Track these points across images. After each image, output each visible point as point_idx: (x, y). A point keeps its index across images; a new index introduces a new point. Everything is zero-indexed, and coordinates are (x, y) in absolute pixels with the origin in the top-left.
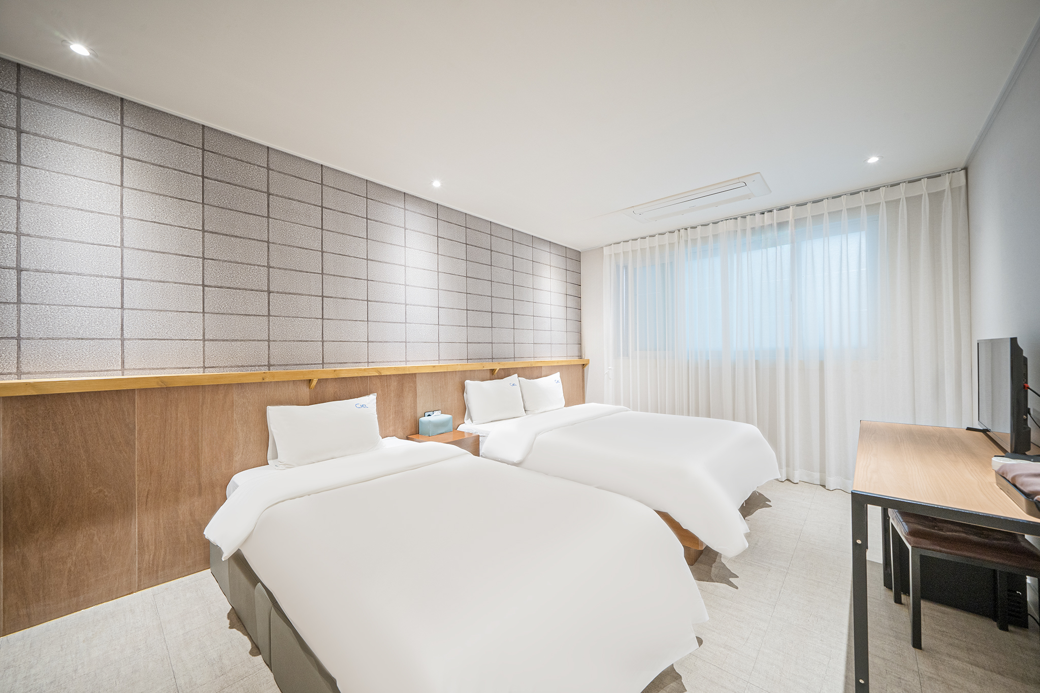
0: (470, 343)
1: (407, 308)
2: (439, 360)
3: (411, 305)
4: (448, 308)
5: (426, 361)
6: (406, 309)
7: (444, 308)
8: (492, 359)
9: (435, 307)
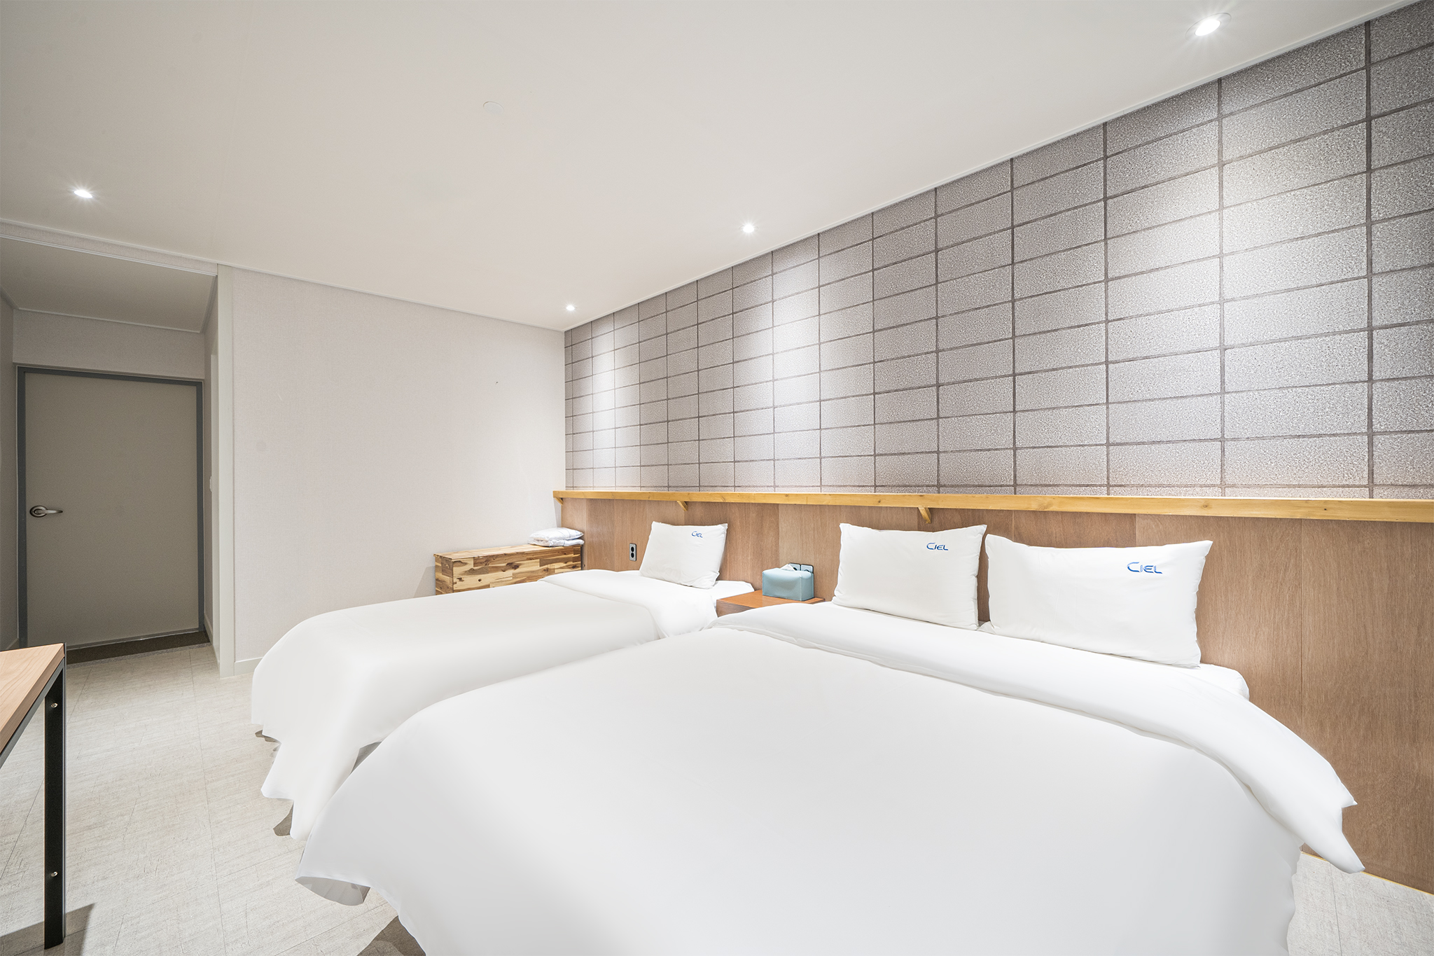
0: (881, 455)
1: (776, 412)
2: (821, 486)
3: (780, 406)
4: (837, 399)
5: (801, 487)
6: (774, 415)
7: (829, 400)
8: (939, 486)
9: (815, 402)
